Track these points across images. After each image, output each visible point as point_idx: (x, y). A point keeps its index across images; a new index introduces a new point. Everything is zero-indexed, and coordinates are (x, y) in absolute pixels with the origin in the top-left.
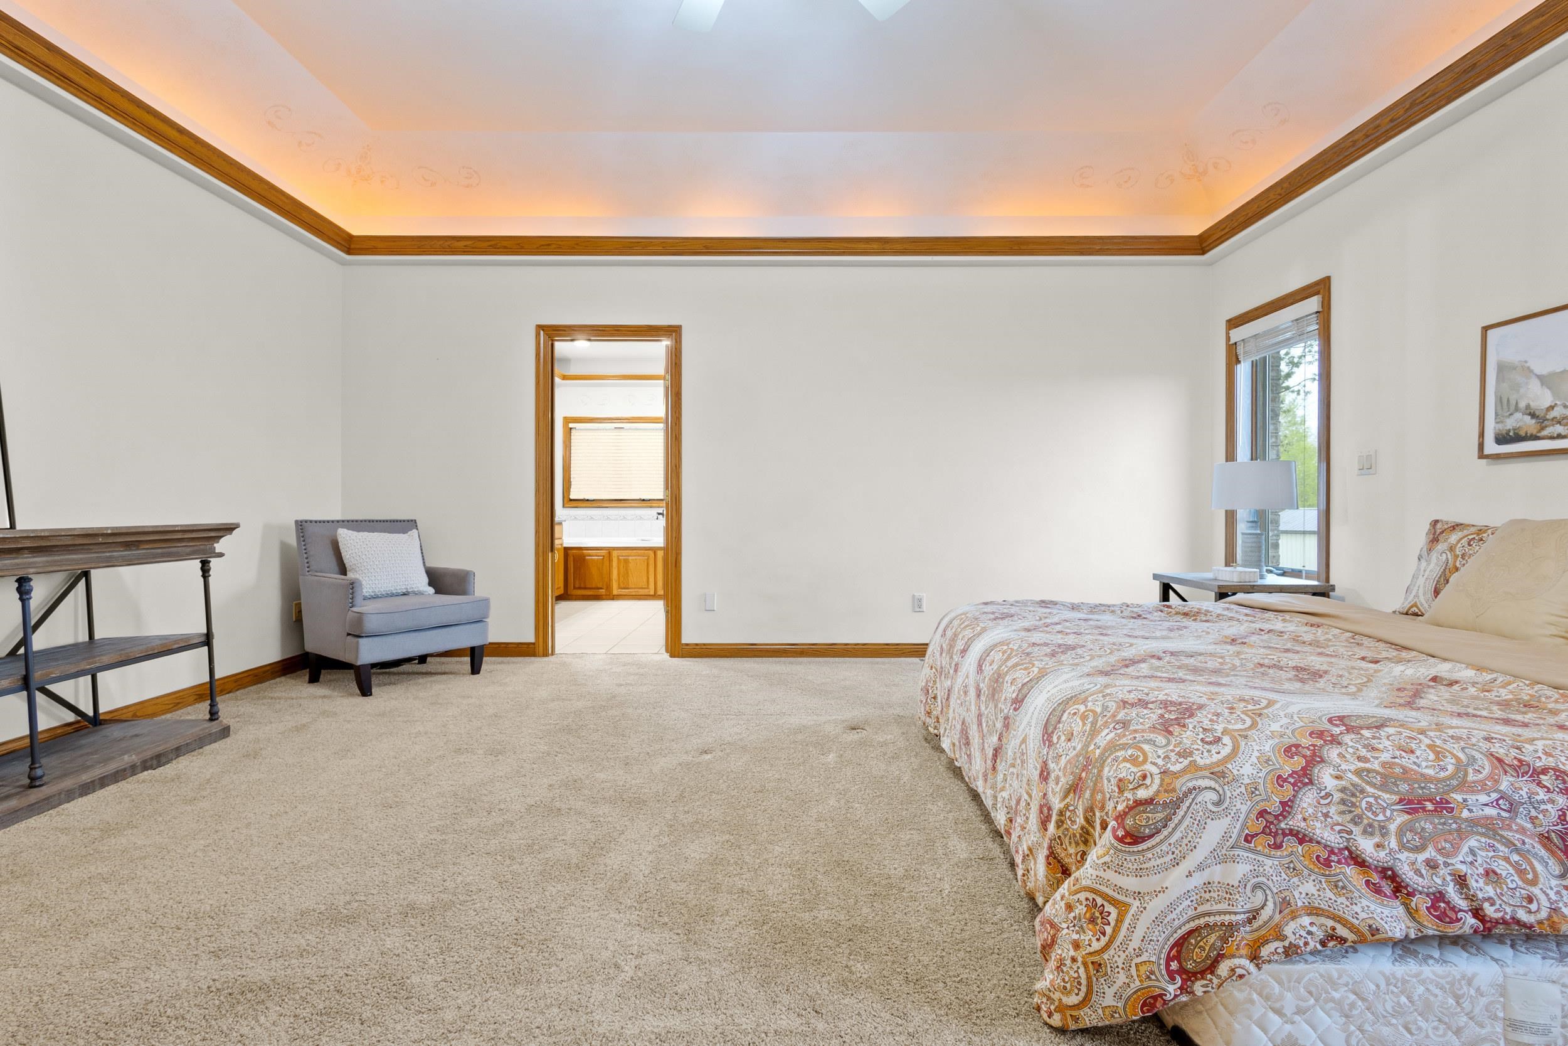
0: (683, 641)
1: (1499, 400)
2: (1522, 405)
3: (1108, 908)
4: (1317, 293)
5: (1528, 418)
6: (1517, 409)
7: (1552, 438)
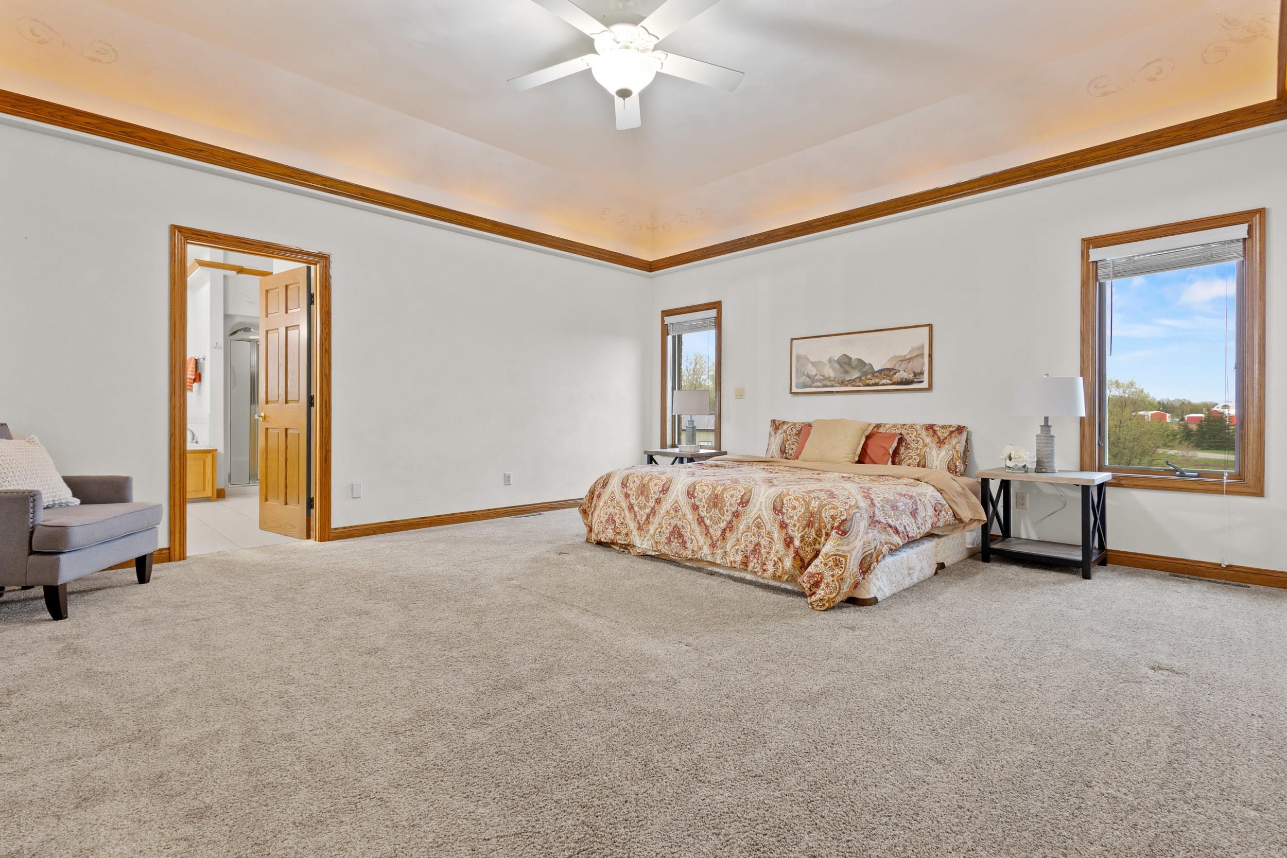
0: (333, 527)
1: (797, 370)
2: (806, 373)
3: (841, 559)
4: (715, 308)
5: (807, 378)
6: (804, 375)
7: (816, 387)
